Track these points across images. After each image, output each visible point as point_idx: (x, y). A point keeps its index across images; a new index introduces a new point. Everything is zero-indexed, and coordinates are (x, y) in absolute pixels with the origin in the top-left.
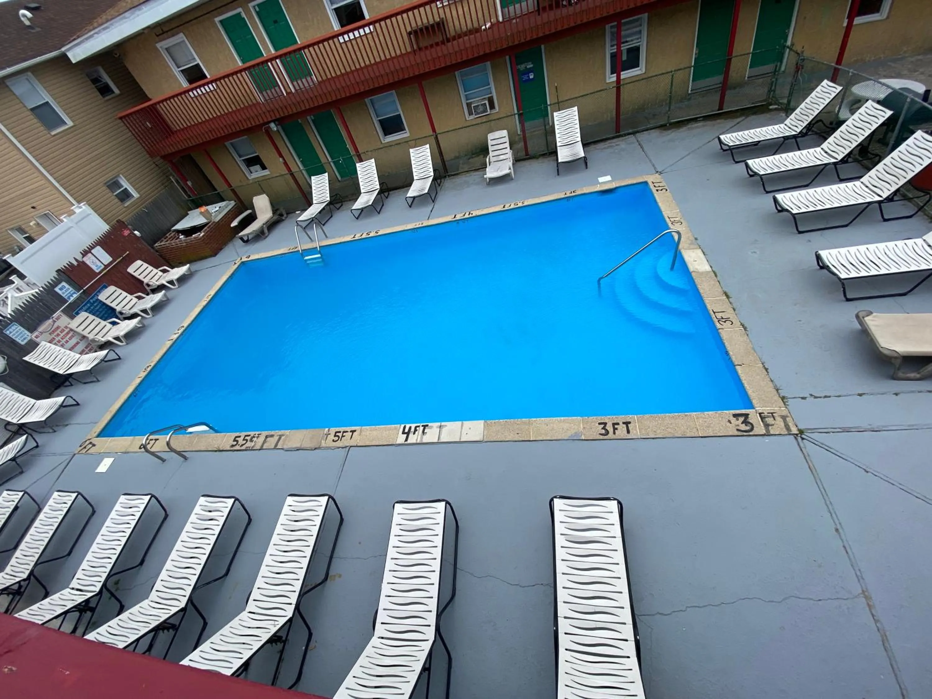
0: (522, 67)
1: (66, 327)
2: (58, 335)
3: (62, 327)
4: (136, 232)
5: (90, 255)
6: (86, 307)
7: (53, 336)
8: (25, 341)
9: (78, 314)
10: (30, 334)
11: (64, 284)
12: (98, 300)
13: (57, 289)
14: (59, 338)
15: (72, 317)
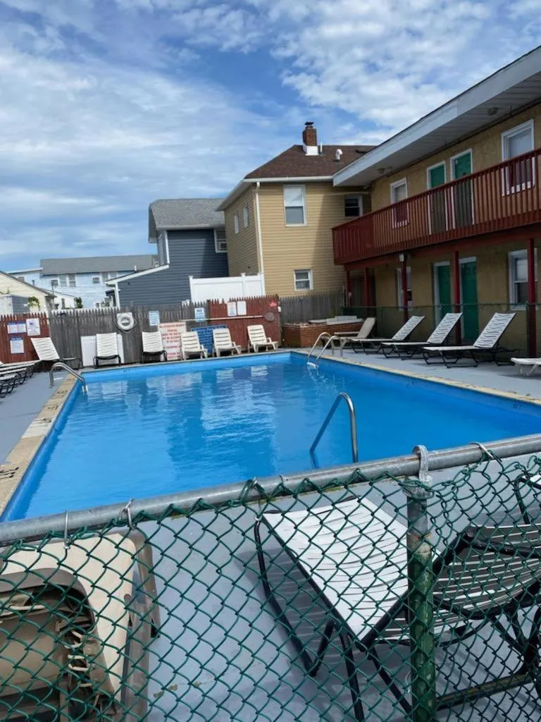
1: (180, 333)
2: (171, 334)
3: (178, 332)
4: (279, 308)
5: (235, 303)
6: (201, 331)
7: (169, 333)
8: (153, 325)
9: (193, 330)
10: (159, 322)
11: (203, 309)
12: (212, 331)
13: (196, 310)
14: (170, 336)
15: (188, 330)
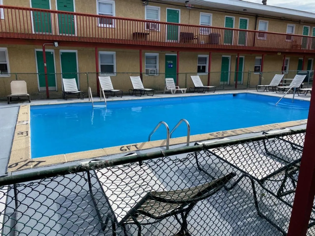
0: (169, 62)
